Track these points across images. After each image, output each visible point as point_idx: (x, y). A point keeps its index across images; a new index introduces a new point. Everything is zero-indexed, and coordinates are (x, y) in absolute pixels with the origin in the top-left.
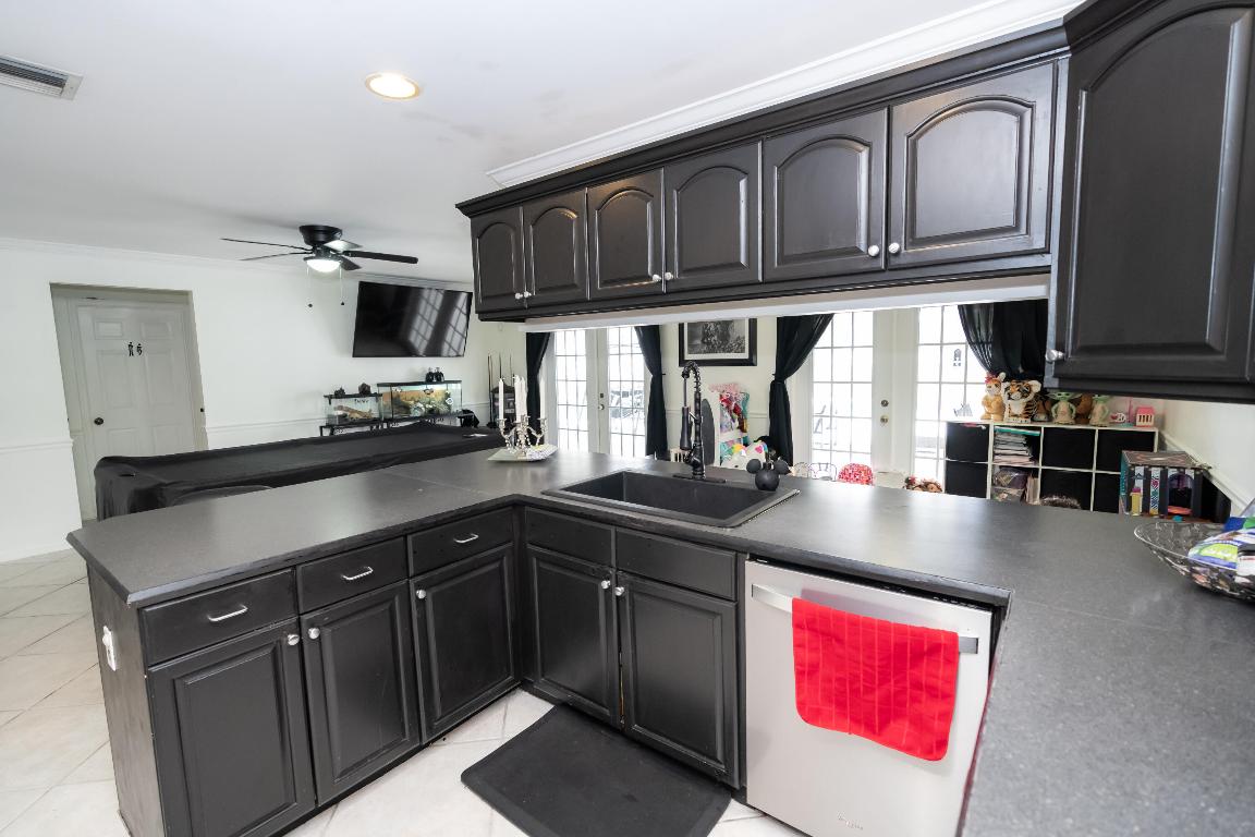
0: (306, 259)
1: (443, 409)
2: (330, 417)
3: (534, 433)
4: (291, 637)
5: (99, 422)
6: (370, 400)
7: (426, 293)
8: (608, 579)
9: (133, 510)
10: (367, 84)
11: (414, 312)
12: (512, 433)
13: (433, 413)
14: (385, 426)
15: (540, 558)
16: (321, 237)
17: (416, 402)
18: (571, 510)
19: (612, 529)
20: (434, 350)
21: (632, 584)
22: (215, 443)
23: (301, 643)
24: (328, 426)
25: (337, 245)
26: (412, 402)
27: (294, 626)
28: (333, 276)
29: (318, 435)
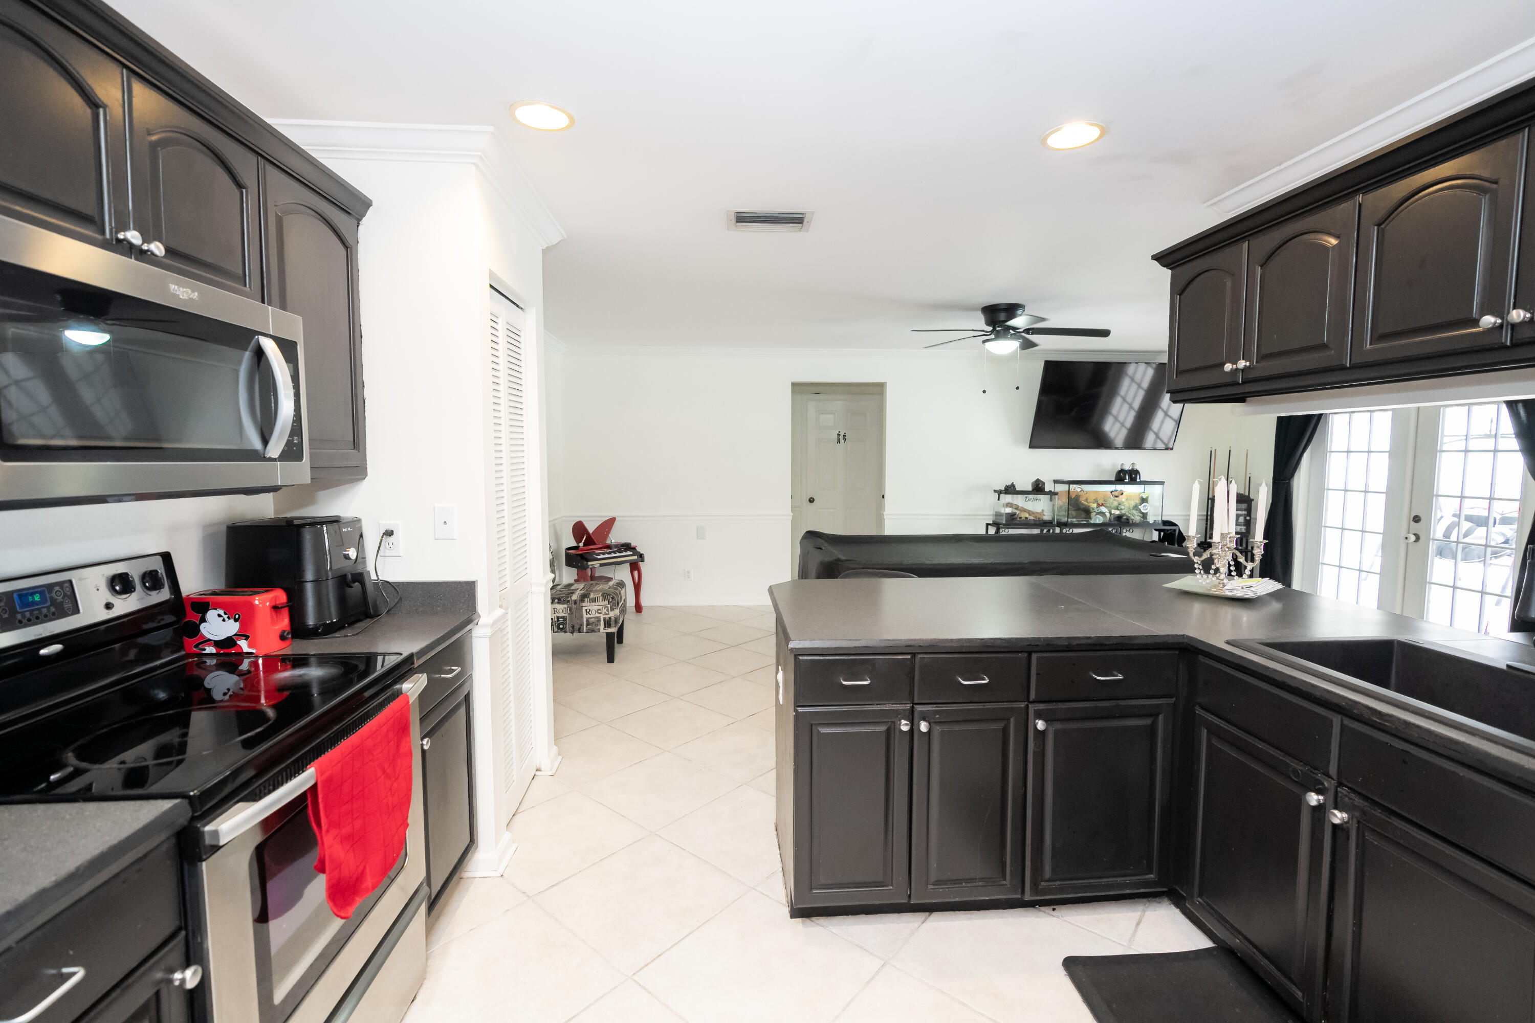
0: (984, 342)
1: (1137, 518)
2: (998, 514)
3: (1242, 559)
4: (903, 722)
5: (811, 500)
6: (1044, 499)
7: (1131, 369)
8: (1318, 792)
9: (819, 576)
10: (1044, 141)
11: (1113, 392)
12: (1206, 555)
13: (1122, 521)
14: (1057, 530)
15: (1214, 732)
16: (1002, 316)
17: (1099, 505)
18: (1268, 674)
19: (1336, 720)
20: (1135, 441)
21: (1364, 813)
22: (890, 530)
23: (911, 731)
24: (996, 524)
25: (1019, 322)
26: (1095, 506)
27: (907, 713)
28: (1011, 358)
29: (982, 531)
